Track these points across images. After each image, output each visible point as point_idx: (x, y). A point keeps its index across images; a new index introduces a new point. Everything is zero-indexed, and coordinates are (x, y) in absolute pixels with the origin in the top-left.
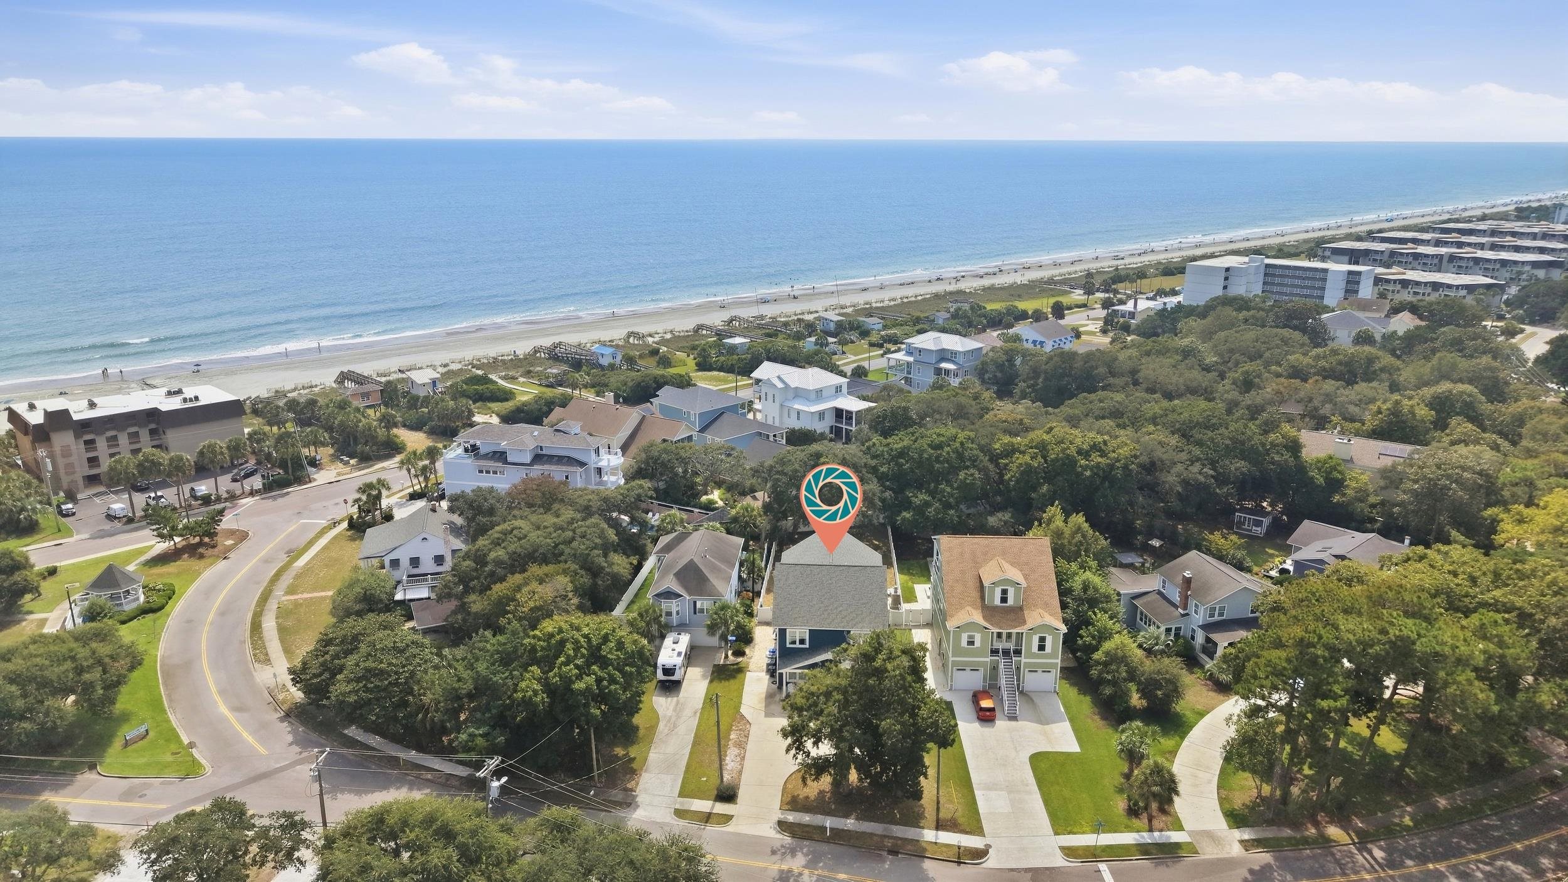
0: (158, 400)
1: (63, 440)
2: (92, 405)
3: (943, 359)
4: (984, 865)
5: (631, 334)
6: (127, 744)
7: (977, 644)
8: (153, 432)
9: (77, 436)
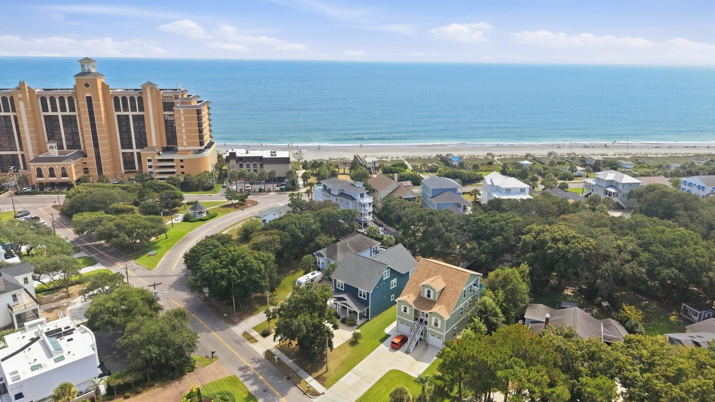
0: (266, 154)
1: (233, 162)
2: (247, 152)
3: (612, 186)
4: (312, 399)
5: (489, 154)
6: (149, 256)
7: (408, 312)
8: (261, 164)
9: (237, 162)
